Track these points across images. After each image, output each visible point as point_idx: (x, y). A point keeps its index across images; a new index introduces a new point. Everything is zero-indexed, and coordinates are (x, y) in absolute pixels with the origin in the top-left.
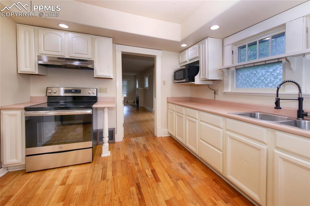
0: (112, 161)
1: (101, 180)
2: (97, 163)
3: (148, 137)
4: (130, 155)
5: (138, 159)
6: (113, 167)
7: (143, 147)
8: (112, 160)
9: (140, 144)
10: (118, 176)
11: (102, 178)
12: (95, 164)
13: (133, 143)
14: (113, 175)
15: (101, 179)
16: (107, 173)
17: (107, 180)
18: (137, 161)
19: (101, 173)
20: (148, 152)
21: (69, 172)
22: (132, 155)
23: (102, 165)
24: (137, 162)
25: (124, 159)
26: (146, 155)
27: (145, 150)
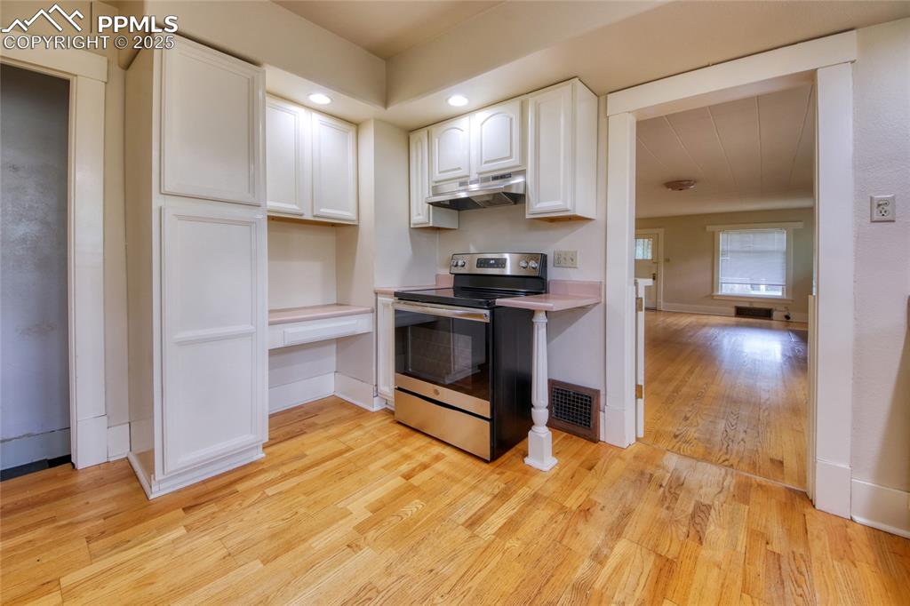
0: (535, 493)
1: (463, 525)
2: (498, 474)
3: (760, 486)
4: (606, 510)
5: (621, 547)
6: (521, 512)
7: (690, 510)
8: (540, 489)
9: (689, 491)
10: (508, 545)
11: (469, 522)
12: (493, 472)
13: (658, 473)
14: (499, 533)
15: (467, 521)
16: (492, 517)
17: (473, 536)
18: (612, 549)
19: (481, 506)
20: (692, 544)
21: (438, 458)
22: (617, 513)
23: (503, 486)
24: (605, 551)
25: (574, 508)
26: (670, 548)
27: (685, 530)
